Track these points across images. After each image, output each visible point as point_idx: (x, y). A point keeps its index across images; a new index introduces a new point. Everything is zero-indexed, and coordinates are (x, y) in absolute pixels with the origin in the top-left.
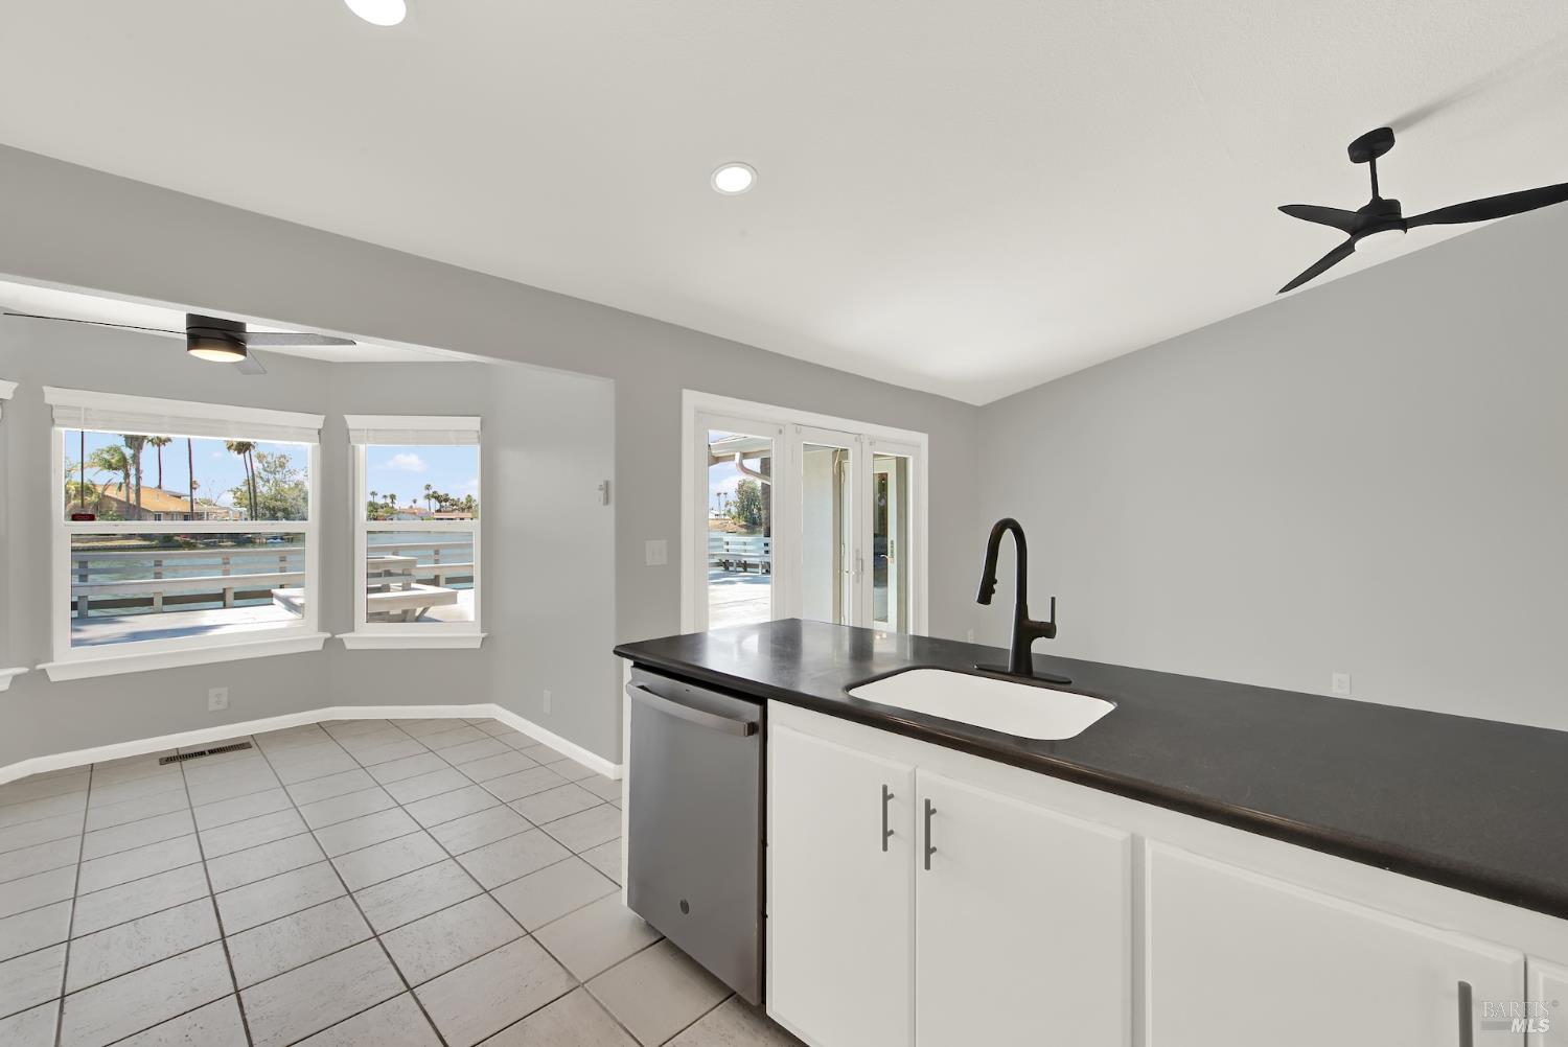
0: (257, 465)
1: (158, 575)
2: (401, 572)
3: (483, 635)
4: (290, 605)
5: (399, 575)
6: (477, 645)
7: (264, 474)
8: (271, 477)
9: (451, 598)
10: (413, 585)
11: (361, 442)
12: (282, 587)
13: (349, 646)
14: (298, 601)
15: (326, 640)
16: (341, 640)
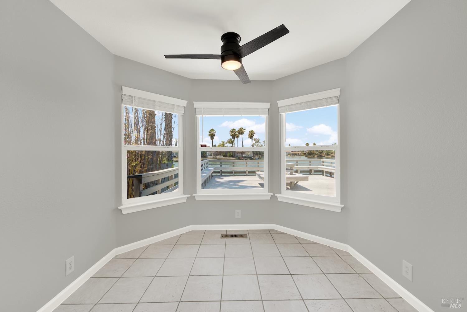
0: (254, 141)
1: (234, 166)
2: (290, 168)
3: (343, 206)
4: (260, 177)
5: (289, 169)
6: (339, 210)
7: (255, 143)
8: (256, 144)
9: (306, 179)
10: (294, 173)
11: (283, 112)
12: (258, 171)
13: (279, 200)
14: (262, 176)
15: (272, 196)
16: (277, 196)
